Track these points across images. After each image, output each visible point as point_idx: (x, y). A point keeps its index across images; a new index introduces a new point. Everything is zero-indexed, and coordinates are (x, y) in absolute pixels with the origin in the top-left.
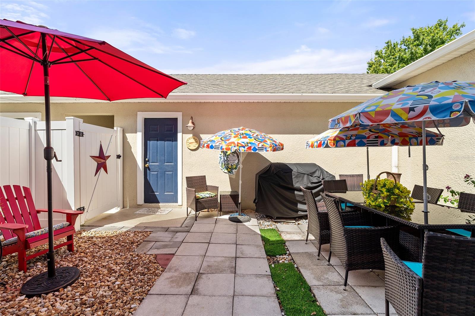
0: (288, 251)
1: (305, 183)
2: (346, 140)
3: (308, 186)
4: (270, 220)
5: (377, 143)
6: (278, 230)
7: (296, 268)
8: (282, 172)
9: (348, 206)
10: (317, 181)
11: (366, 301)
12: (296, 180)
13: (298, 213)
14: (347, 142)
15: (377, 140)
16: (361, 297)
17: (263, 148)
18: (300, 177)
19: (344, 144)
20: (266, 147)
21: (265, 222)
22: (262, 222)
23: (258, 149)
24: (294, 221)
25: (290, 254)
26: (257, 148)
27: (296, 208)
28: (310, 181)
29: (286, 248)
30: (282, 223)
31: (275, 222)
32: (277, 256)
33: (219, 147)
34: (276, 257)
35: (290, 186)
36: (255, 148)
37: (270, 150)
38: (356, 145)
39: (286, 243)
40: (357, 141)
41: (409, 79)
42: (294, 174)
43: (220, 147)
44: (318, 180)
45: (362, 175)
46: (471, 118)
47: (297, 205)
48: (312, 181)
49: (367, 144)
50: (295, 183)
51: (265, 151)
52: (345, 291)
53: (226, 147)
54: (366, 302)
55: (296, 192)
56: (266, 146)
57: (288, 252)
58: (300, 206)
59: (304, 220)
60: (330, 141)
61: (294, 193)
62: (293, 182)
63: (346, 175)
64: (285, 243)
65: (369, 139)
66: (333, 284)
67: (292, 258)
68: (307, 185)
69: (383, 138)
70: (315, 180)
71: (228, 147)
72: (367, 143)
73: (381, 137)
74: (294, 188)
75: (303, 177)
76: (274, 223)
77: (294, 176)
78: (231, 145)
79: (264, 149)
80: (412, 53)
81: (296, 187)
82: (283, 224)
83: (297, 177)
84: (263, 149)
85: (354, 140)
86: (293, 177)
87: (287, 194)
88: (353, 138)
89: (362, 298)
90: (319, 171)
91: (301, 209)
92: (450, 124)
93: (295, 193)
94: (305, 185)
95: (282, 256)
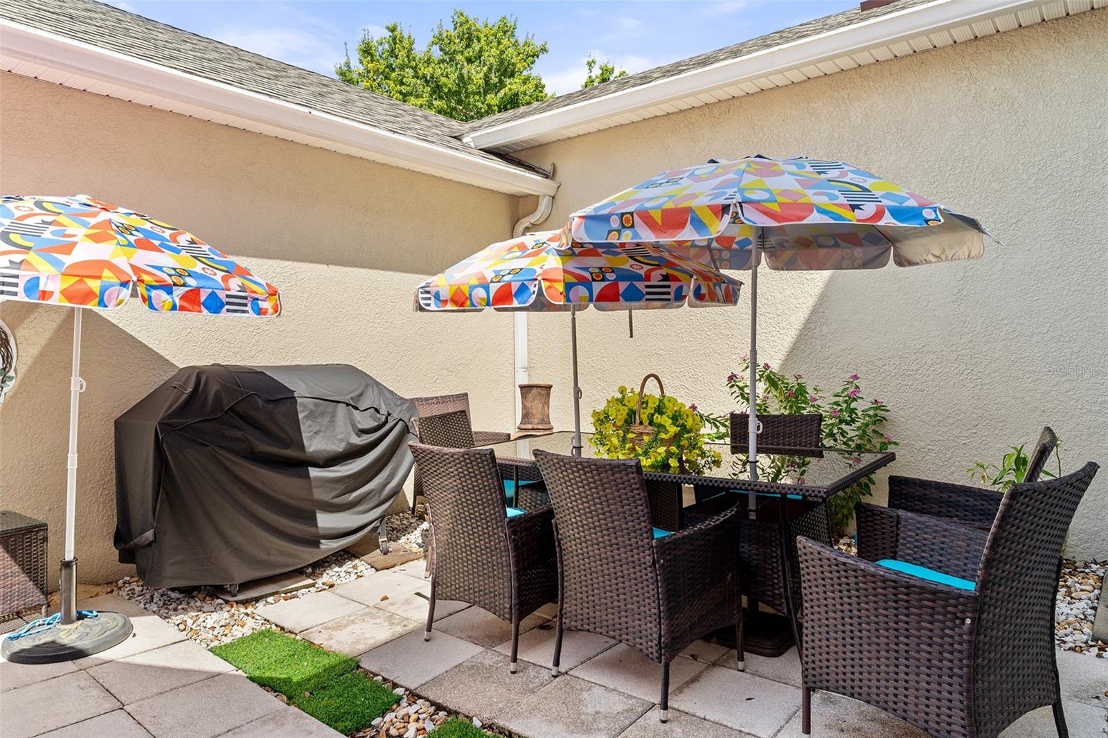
0: (395, 686)
1: (342, 433)
2: (594, 284)
3: (351, 444)
4: (220, 601)
5: (669, 293)
6: (283, 629)
7: (483, 727)
8: (260, 403)
9: (523, 487)
10: (374, 424)
11: (725, 723)
12: (310, 426)
13: (322, 546)
14: (597, 287)
15: (669, 287)
16: (708, 717)
17: (245, 298)
18: (322, 414)
19: (588, 295)
20: (255, 296)
21: (202, 616)
22: (190, 622)
23: (228, 303)
24: (310, 581)
25: (414, 696)
26: (225, 300)
27: (312, 530)
28: (354, 425)
29: (380, 678)
30: (270, 599)
31: (245, 603)
32: (373, 723)
33: (16, 285)
34: (373, 727)
35: (291, 453)
36: (213, 295)
37: (270, 311)
38: (621, 298)
39: (362, 665)
40: (623, 286)
41: (553, 142)
42: (305, 406)
43: (22, 283)
44: (375, 421)
45: (466, 394)
46: (763, 254)
47: (315, 519)
48: (360, 426)
49: (648, 297)
50: (310, 439)
51: (252, 315)
52: (668, 725)
53: (65, 286)
54: (730, 725)
55: (314, 472)
56: (255, 292)
57: (399, 691)
58: (325, 521)
59: (337, 569)
60: (548, 284)
61: (308, 476)
62: (303, 435)
63: (427, 399)
64: (358, 667)
65: (649, 280)
66: (627, 722)
67: (433, 704)
68: (349, 443)
69: (680, 281)
70: (366, 422)
71: (81, 287)
72: (648, 293)
73: (676, 279)
74: (308, 455)
75: (334, 415)
76: (242, 610)
77: (304, 411)
78: (99, 277)
79: (249, 305)
80: (461, 77)
81: (314, 451)
82: (276, 602)
83: (311, 415)
84: (245, 305)
85: (615, 285)
86: (300, 416)
87: (280, 483)
88: (611, 277)
89: (712, 719)
90: (373, 388)
91: (329, 532)
92: (730, 262)
93: (311, 476)
94: (342, 440)
95: (393, 714)
